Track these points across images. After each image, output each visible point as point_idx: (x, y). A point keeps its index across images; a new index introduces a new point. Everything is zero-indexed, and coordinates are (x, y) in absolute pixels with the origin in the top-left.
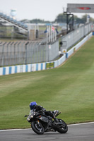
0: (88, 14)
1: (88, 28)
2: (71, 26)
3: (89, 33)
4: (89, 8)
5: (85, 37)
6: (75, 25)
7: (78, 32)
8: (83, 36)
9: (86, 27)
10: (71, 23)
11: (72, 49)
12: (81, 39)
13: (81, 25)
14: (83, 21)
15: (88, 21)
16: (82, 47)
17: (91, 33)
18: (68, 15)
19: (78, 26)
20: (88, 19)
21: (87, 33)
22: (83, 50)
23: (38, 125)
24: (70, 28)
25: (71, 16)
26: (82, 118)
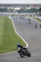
23: (22, 54)
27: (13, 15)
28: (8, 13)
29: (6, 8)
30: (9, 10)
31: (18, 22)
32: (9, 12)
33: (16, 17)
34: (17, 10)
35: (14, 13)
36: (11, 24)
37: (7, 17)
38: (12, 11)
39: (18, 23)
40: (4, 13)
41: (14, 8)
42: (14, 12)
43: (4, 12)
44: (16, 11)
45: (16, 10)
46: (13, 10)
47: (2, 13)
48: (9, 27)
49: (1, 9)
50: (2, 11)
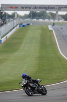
0: (16, 12)
1: (16, 22)
2: (4, 20)
3: (16, 26)
4: (16, 8)
5: (14, 28)
6: (7, 20)
7: (9, 25)
8: (12, 27)
9: (14, 21)
10: (3, 18)
11: (5, 37)
12: (11, 30)
13: (11, 19)
14: (12, 17)
15: (16, 17)
16: (12, 35)
17: (19, 26)
18: (2, 12)
19: (9, 21)
20: (16, 15)
21: (15, 25)
22: (12, 37)
23: (29, 90)
24: (3, 22)
25: (4, 13)
26: (12, 87)
27: (54, 24)
28: (47, 20)
29: (43, 12)
30: (49, 15)
31: (64, 34)
32: (49, 18)
33: (62, 28)
34: (62, 15)
35: (56, 21)
36: (52, 38)
37: (45, 26)
38: (53, 16)
39: (63, 36)
40: (41, 20)
41: (57, 12)
42: (57, 18)
43: (41, 18)
44: (60, 17)
45: (60, 15)
46: (55, 14)
47: (38, 21)
48: (49, 43)
49: (37, 14)
50: (38, 17)
